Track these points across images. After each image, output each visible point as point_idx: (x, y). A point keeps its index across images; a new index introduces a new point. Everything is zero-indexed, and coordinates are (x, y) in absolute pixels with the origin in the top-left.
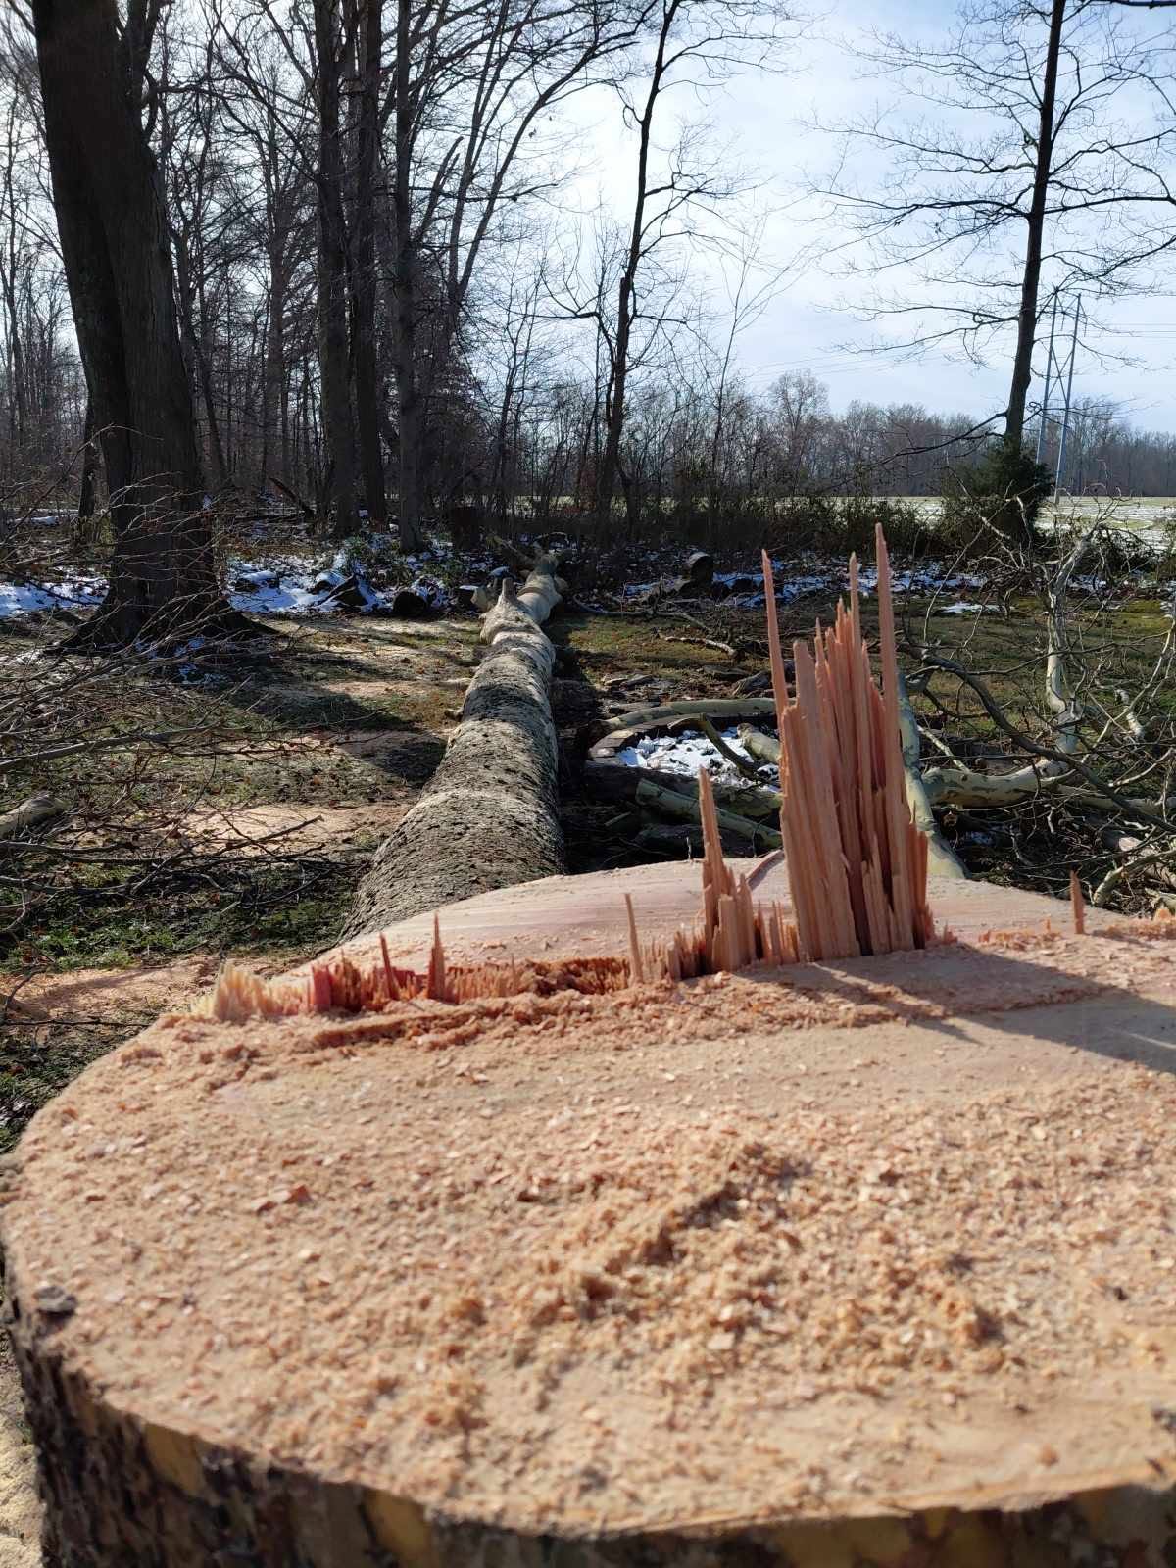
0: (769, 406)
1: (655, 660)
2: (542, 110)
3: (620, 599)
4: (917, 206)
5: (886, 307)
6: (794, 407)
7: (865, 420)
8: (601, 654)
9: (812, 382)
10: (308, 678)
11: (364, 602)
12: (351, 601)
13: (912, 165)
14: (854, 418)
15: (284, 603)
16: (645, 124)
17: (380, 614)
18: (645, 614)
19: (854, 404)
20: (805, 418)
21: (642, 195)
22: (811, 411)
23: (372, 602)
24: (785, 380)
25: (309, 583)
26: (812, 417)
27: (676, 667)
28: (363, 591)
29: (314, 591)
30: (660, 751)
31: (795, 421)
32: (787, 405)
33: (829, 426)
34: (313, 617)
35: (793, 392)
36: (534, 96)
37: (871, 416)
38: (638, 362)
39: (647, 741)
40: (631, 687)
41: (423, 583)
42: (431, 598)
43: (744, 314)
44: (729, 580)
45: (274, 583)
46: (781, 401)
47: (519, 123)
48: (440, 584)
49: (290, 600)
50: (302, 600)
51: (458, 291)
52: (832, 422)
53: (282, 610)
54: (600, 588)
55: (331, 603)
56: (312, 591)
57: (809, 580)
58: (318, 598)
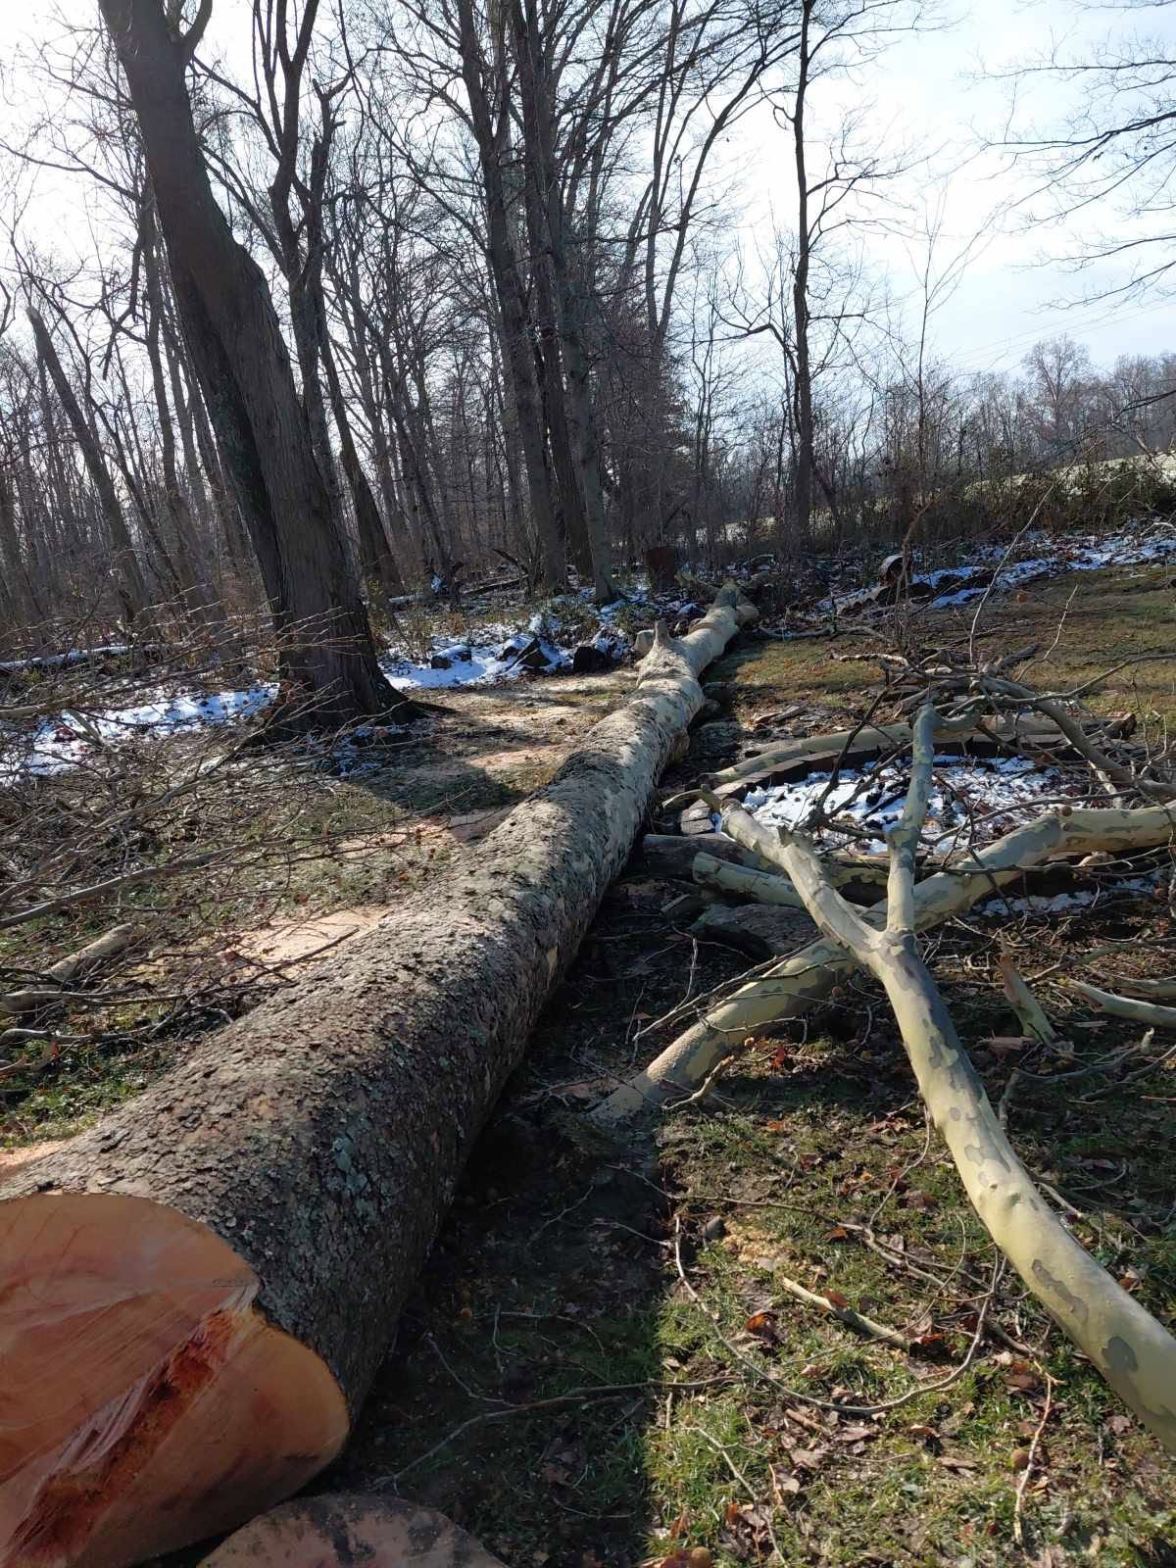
0: (1027, 380)
1: (819, 686)
2: (720, 134)
3: (813, 617)
4: (1112, 133)
5: (1092, 252)
6: (1053, 375)
7: (1136, 374)
8: (764, 687)
9: (1069, 345)
10: (459, 754)
11: (548, 662)
12: (535, 662)
13: (1107, 89)
14: (1122, 375)
15: (473, 675)
16: (798, 121)
17: (562, 672)
18: (828, 633)
19: (1122, 359)
20: (1066, 383)
21: (804, 195)
22: (1072, 375)
23: (555, 660)
24: (1039, 348)
25: (499, 649)
26: (1074, 381)
27: (839, 691)
28: (545, 651)
29: (503, 658)
30: (771, 802)
31: (1054, 389)
32: (1045, 375)
33: (1097, 388)
34: (500, 686)
35: (1049, 360)
36: (710, 124)
37: (1142, 368)
38: (823, 366)
39: (759, 793)
40: (781, 722)
41: (604, 635)
42: (612, 648)
43: (935, 291)
44: (933, 579)
45: (466, 656)
46: (1037, 373)
47: (699, 151)
48: (621, 633)
49: (481, 669)
50: (490, 667)
51: (659, 332)
52: (1098, 383)
53: (471, 682)
54: (794, 608)
55: (517, 668)
56: (501, 659)
57: (1028, 565)
58: (506, 664)
